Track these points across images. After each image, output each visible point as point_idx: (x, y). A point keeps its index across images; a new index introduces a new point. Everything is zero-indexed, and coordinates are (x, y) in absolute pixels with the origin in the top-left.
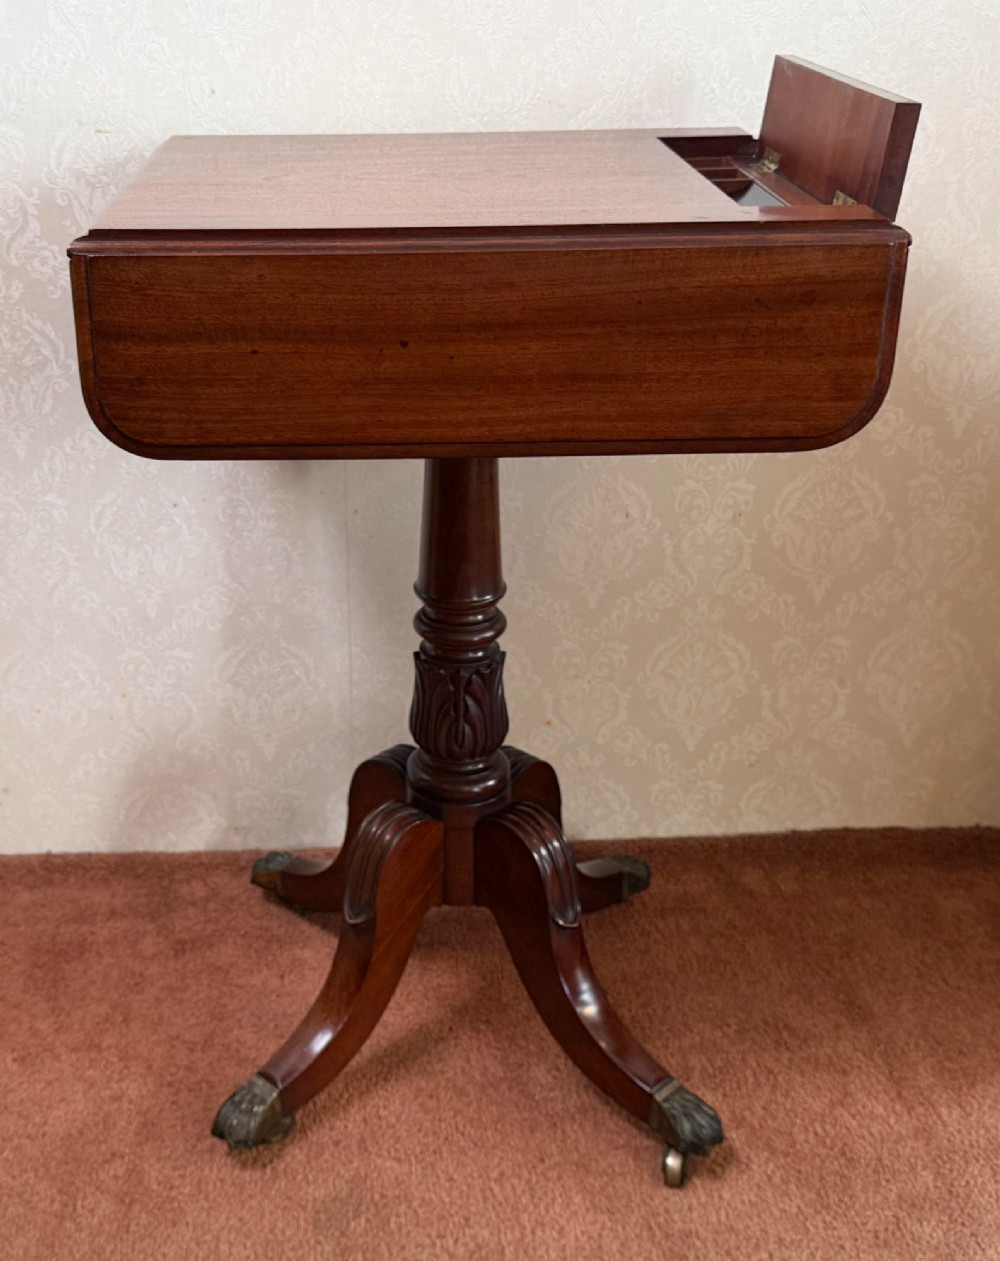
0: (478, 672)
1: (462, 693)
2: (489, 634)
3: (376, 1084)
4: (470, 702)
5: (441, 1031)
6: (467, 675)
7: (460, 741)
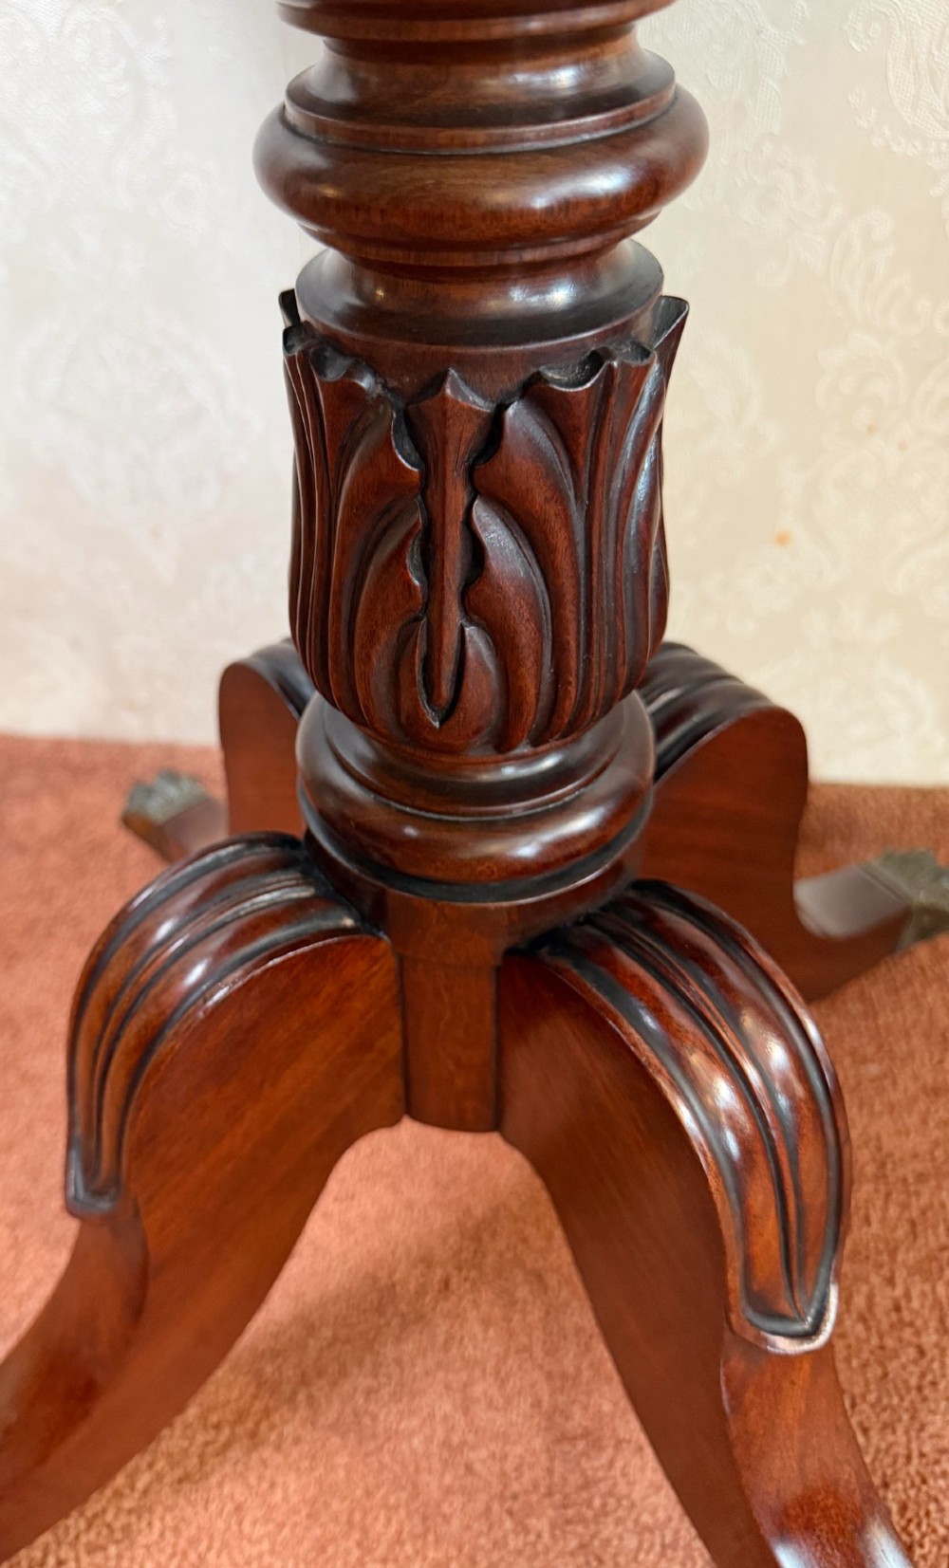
0: (534, 392)
1: (457, 494)
2: (607, 181)
3: (227, 1445)
4: (495, 534)
5: (421, 1291)
6: (482, 405)
7: (446, 690)
